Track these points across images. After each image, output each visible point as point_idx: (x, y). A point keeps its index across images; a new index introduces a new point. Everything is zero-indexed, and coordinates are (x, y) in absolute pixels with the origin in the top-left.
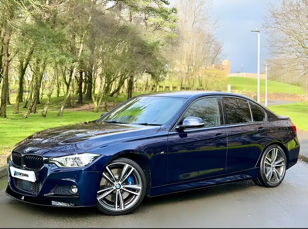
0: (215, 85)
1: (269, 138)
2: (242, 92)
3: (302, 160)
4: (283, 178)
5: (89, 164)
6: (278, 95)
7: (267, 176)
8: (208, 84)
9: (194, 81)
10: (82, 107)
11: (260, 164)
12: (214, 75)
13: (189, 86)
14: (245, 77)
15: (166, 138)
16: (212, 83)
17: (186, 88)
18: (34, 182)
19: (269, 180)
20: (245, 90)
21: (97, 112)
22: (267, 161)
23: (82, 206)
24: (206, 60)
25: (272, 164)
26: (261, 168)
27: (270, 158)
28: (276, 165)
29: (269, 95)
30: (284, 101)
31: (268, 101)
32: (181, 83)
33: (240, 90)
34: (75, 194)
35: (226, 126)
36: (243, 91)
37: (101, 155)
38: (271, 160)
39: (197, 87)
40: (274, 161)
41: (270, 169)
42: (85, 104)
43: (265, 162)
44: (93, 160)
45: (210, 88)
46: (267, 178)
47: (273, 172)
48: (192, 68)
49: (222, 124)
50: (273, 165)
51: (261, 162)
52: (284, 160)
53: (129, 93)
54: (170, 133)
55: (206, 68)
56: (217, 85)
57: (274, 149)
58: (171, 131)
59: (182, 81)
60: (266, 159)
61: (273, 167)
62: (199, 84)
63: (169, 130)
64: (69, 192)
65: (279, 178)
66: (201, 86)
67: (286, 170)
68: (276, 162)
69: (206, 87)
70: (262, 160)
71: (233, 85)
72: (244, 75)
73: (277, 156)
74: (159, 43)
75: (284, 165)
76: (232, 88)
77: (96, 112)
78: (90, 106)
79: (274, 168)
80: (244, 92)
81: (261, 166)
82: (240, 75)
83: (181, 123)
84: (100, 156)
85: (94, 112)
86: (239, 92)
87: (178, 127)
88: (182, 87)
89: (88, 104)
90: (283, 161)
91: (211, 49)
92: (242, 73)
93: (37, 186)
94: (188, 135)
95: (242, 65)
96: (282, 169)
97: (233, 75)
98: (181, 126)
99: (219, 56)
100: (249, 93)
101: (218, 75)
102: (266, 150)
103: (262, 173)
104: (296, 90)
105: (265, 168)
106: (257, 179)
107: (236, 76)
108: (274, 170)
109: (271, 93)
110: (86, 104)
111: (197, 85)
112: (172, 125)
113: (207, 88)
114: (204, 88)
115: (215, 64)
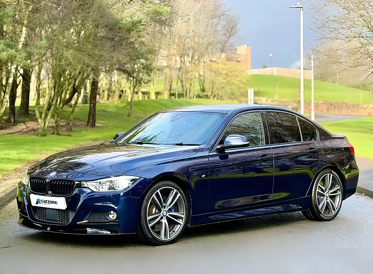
0: (228, 89)
1: (322, 161)
2: (273, 101)
3: (364, 194)
4: (339, 210)
5: (128, 187)
6: (331, 105)
7: (320, 207)
8: (215, 88)
9: (192, 83)
10: (15, 127)
11: (312, 192)
12: (224, 72)
13: (183, 90)
14: (275, 74)
15: (207, 159)
16: (223, 85)
17: (178, 94)
18: (65, 209)
19: (322, 212)
20: (276, 97)
21: (45, 135)
22: (320, 189)
23: (122, 233)
24: (210, 47)
25: (325, 193)
26: (313, 197)
27: (323, 186)
28: (330, 194)
29: (317, 106)
30: (341, 115)
31: (315, 116)
32: (170, 87)
33: (269, 98)
34: (113, 221)
35: (272, 146)
36: (273, 99)
37: (141, 177)
38: (324, 188)
39: (196, 93)
40: (328, 189)
41: (323, 199)
42: (20, 122)
43: (317, 190)
44: (133, 184)
45: (218, 95)
46: (320, 210)
47: (327, 203)
48: (188, 60)
49: (267, 143)
50: (327, 194)
51: (313, 190)
52: (339, 187)
53: (92, 105)
54: (210, 154)
55: (211, 61)
56: (230, 89)
57: (328, 174)
58: (212, 151)
59: (171, 82)
60: (319, 186)
61: (327, 196)
62: (200, 88)
63: (210, 151)
64: (106, 218)
65: (334, 209)
66: (203, 90)
67: (342, 201)
68: (330, 190)
69: (212, 92)
70: (314, 188)
71: (257, 89)
72: (274, 71)
73: (332, 183)
74: (140, 22)
75: (340, 194)
76: (256, 94)
77: (41, 136)
78: (28, 126)
79: (328, 198)
80: (276, 101)
81: (313, 195)
82: (268, 71)
83: (222, 142)
84: (139, 179)
85: (39, 135)
86: (267, 101)
87: (219, 147)
88: (172, 92)
89: (24, 122)
90: (339, 189)
91: (219, 27)
92: (270, 68)
93: (67, 214)
94: (230, 156)
95: (271, 55)
96: (338, 199)
97: (256, 71)
98: (222, 146)
99: (232, 40)
100: (284, 102)
101: (232, 72)
102: (319, 176)
103: (315, 203)
104: (361, 96)
105: (318, 197)
106: (308, 211)
107: (260, 73)
108: (328, 201)
109: (321, 102)
110: (22, 123)
111: (196, 89)
112: (212, 145)
113: (213, 95)
114: (209, 93)
115: (226, 52)
